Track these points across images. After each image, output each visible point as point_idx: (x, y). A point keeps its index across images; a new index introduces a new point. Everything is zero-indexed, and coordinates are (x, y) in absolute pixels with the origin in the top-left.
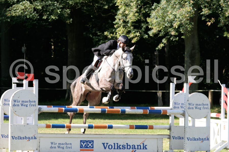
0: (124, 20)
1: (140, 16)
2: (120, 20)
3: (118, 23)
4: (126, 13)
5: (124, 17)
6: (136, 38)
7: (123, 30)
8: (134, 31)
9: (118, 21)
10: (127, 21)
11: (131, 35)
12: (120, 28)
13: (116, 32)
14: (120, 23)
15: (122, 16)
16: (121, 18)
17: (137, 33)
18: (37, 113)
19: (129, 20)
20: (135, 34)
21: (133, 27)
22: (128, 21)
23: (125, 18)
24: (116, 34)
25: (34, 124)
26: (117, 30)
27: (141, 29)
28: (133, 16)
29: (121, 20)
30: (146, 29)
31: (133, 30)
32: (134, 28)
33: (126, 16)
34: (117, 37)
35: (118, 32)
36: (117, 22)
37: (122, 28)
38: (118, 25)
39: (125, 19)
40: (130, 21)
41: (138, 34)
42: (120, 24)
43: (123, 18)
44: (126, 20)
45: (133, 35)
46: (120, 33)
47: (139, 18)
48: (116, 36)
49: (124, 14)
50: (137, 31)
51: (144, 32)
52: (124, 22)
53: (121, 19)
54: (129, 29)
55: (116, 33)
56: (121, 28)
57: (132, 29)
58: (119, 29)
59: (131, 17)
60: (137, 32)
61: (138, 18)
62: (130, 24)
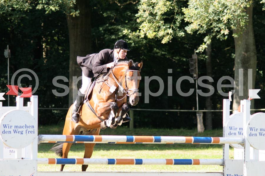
0: (151, 12)
1: (172, 4)
2: (144, 11)
3: (142, 16)
4: (153, 2)
5: (151, 6)
6: (168, 37)
7: (148, 26)
8: (164, 27)
9: (142, 14)
10: (154, 13)
11: (161, 33)
12: (144, 22)
13: (140, 28)
14: (144, 16)
15: (148, 6)
16: (147, 8)
17: (168, 29)
18: (36, 144)
19: (158, 11)
20: (166, 31)
21: (163, 21)
22: (156, 13)
23: (152, 8)
24: (139, 32)
25: (32, 159)
26: (141, 26)
27: (175, 23)
28: (163, 6)
29: (146, 12)
30: (181, 23)
31: (164, 25)
32: (165, 23)
33: (153, 5)
34: (141, 35)
35: (142, 28)
36: (140, 15)
37: (148, 23)
38: (142, 19)
39: (151, 10)
40: (159, 13)
41: (170, 31)
42: (145, 18)
43: (148, 8)
44: (154, 11)
45: (163, 33)
46: (145, 31)
47: (172, 8)
48: (139, 34)
49: (151, 3)
50: (169, 26)
51: (179, 27)
52: (151, 14)
53: (147, 10)
54: (158, 24)
55: (140, 30)
56: (146, 23)
57: (162, 23)
58: (143, 24)
59: (160, 7)
60: (170, 28)
61: (170, 7)
62: (159, 17)
